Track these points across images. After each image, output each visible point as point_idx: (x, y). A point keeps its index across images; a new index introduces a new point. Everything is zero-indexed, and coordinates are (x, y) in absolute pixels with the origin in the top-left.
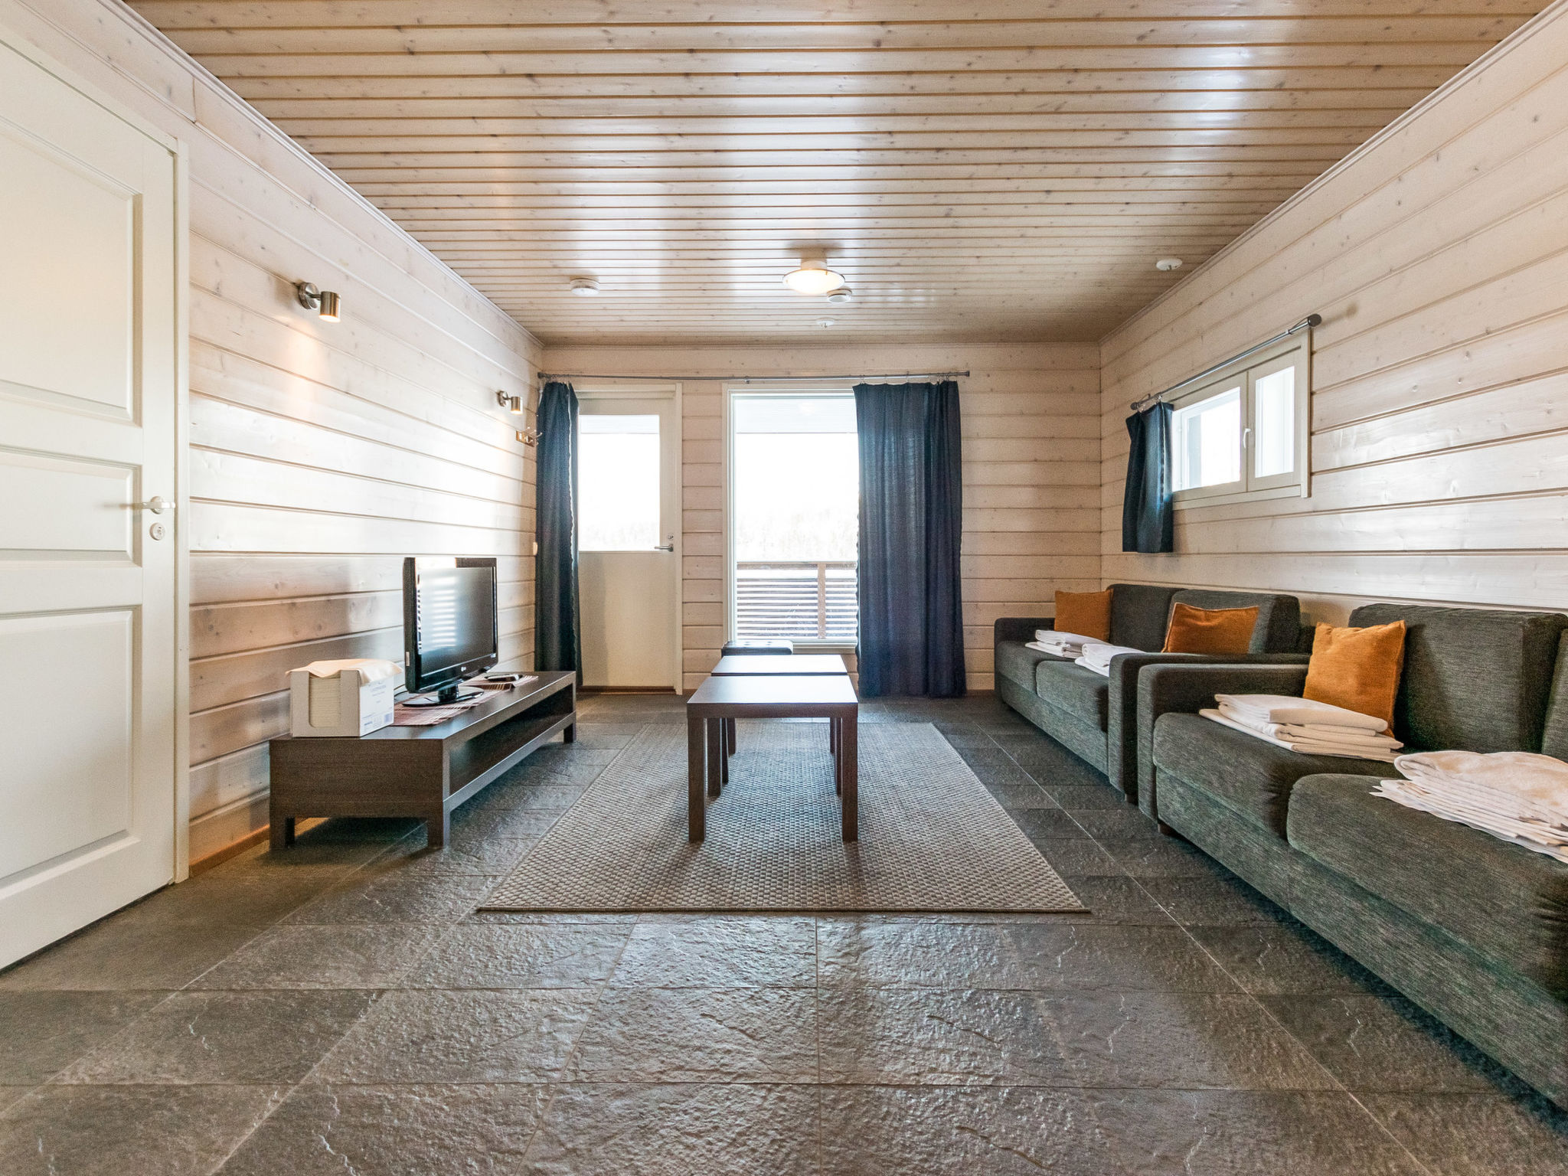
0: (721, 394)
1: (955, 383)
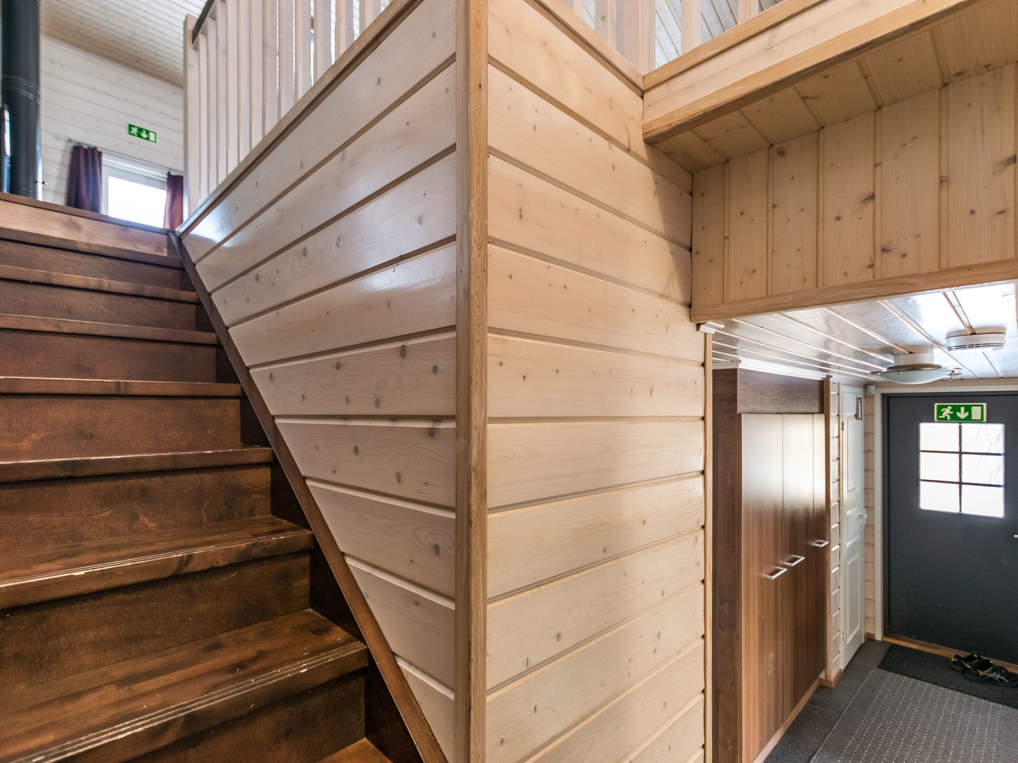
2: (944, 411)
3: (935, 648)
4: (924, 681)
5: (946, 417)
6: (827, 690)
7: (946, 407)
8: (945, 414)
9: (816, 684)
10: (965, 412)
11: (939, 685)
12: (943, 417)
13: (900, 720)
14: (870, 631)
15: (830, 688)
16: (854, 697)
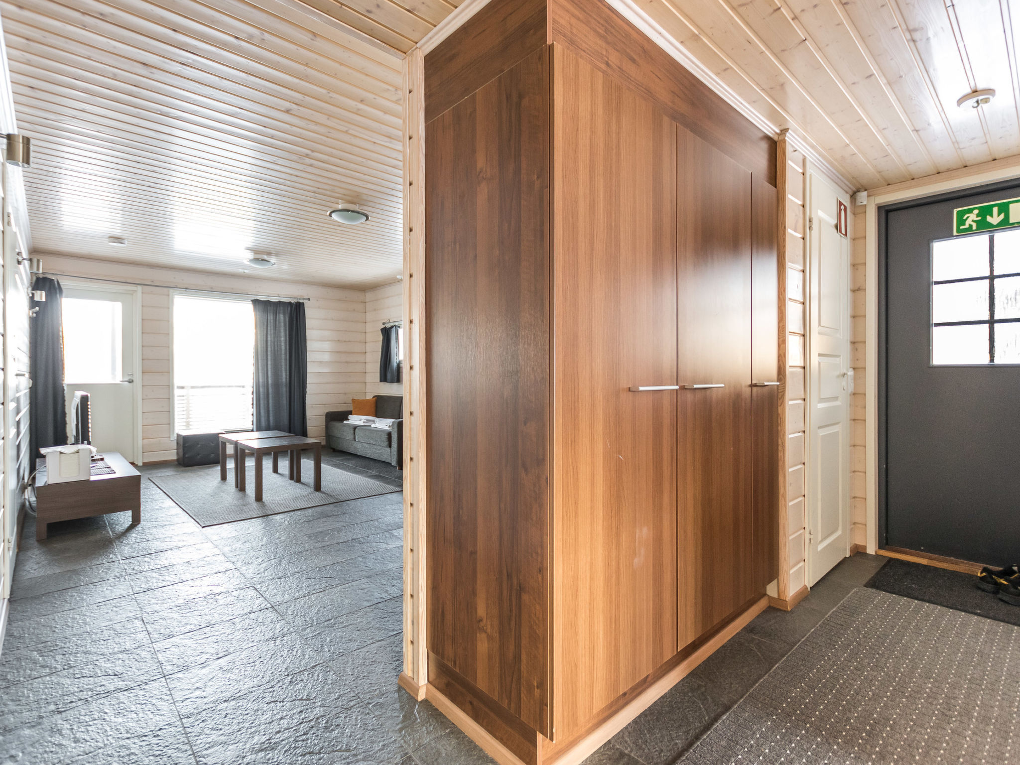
0: (168, 295)
1: (303, 303)
2: (968, 217)
3: (952, 562)
4: (934, 603)
5: (971, 226)
6: (779, 614)
7: (971, 211)
8: (968, 222)
9: (762, 604)
10: (999, 215)
11: (957, 609)
12: (967, 226)
13: (888, 658)
14: (860, 542)
15: (785, 611)
16: (820, 623)
